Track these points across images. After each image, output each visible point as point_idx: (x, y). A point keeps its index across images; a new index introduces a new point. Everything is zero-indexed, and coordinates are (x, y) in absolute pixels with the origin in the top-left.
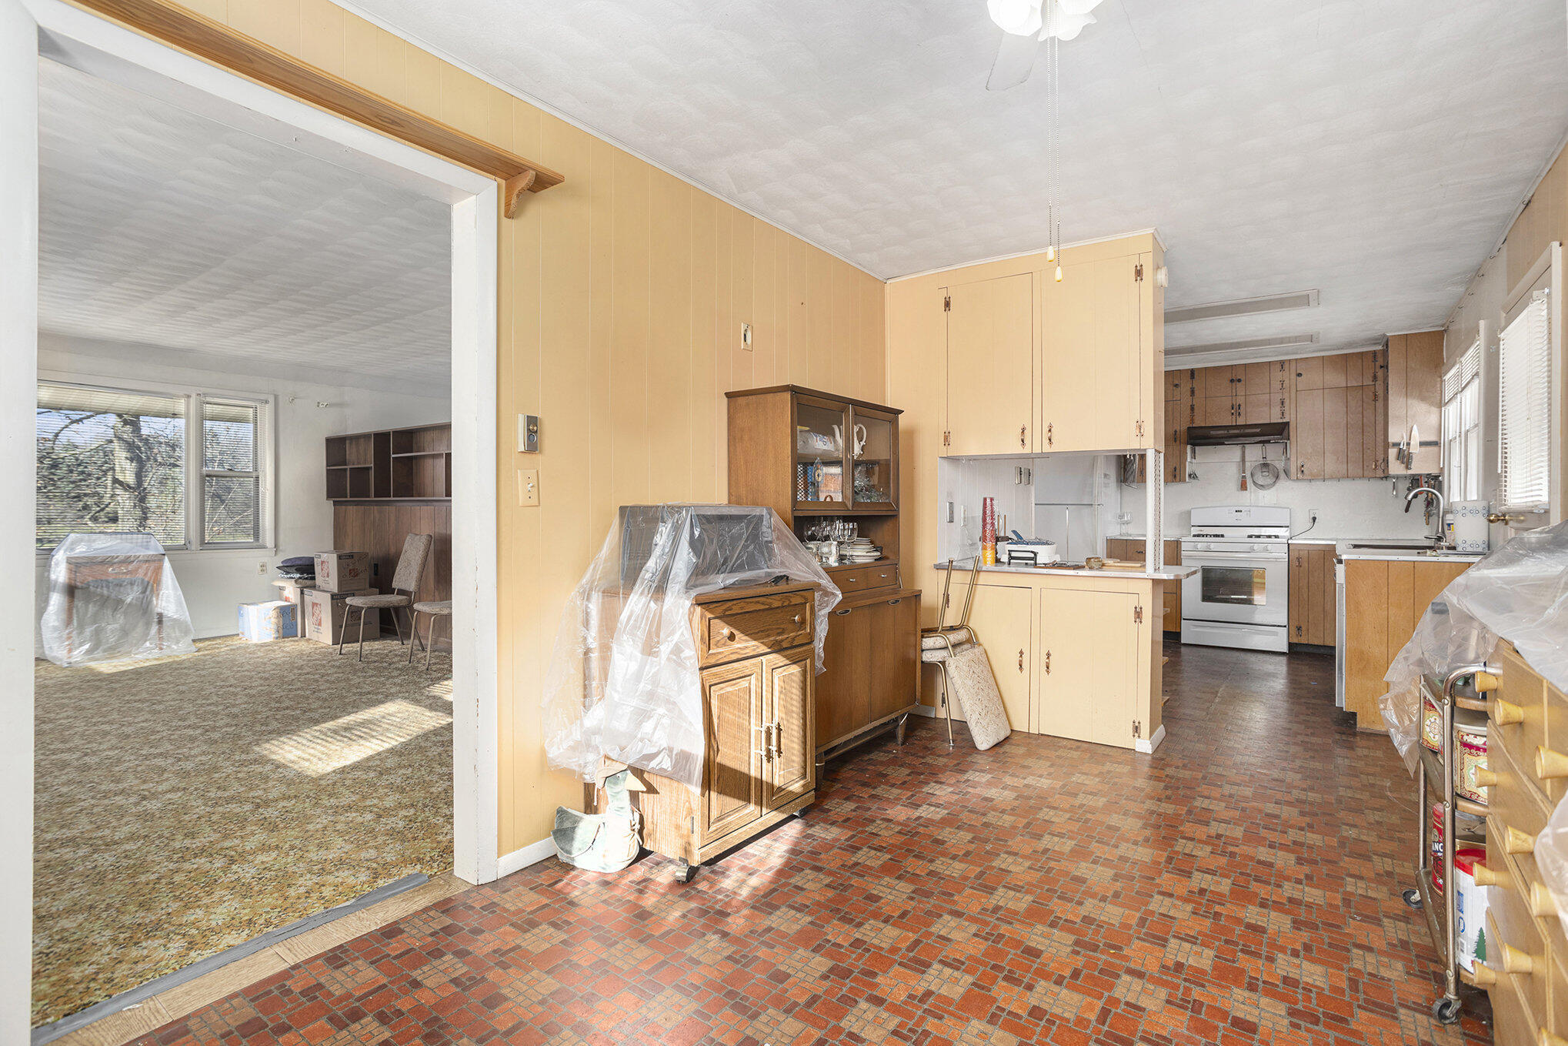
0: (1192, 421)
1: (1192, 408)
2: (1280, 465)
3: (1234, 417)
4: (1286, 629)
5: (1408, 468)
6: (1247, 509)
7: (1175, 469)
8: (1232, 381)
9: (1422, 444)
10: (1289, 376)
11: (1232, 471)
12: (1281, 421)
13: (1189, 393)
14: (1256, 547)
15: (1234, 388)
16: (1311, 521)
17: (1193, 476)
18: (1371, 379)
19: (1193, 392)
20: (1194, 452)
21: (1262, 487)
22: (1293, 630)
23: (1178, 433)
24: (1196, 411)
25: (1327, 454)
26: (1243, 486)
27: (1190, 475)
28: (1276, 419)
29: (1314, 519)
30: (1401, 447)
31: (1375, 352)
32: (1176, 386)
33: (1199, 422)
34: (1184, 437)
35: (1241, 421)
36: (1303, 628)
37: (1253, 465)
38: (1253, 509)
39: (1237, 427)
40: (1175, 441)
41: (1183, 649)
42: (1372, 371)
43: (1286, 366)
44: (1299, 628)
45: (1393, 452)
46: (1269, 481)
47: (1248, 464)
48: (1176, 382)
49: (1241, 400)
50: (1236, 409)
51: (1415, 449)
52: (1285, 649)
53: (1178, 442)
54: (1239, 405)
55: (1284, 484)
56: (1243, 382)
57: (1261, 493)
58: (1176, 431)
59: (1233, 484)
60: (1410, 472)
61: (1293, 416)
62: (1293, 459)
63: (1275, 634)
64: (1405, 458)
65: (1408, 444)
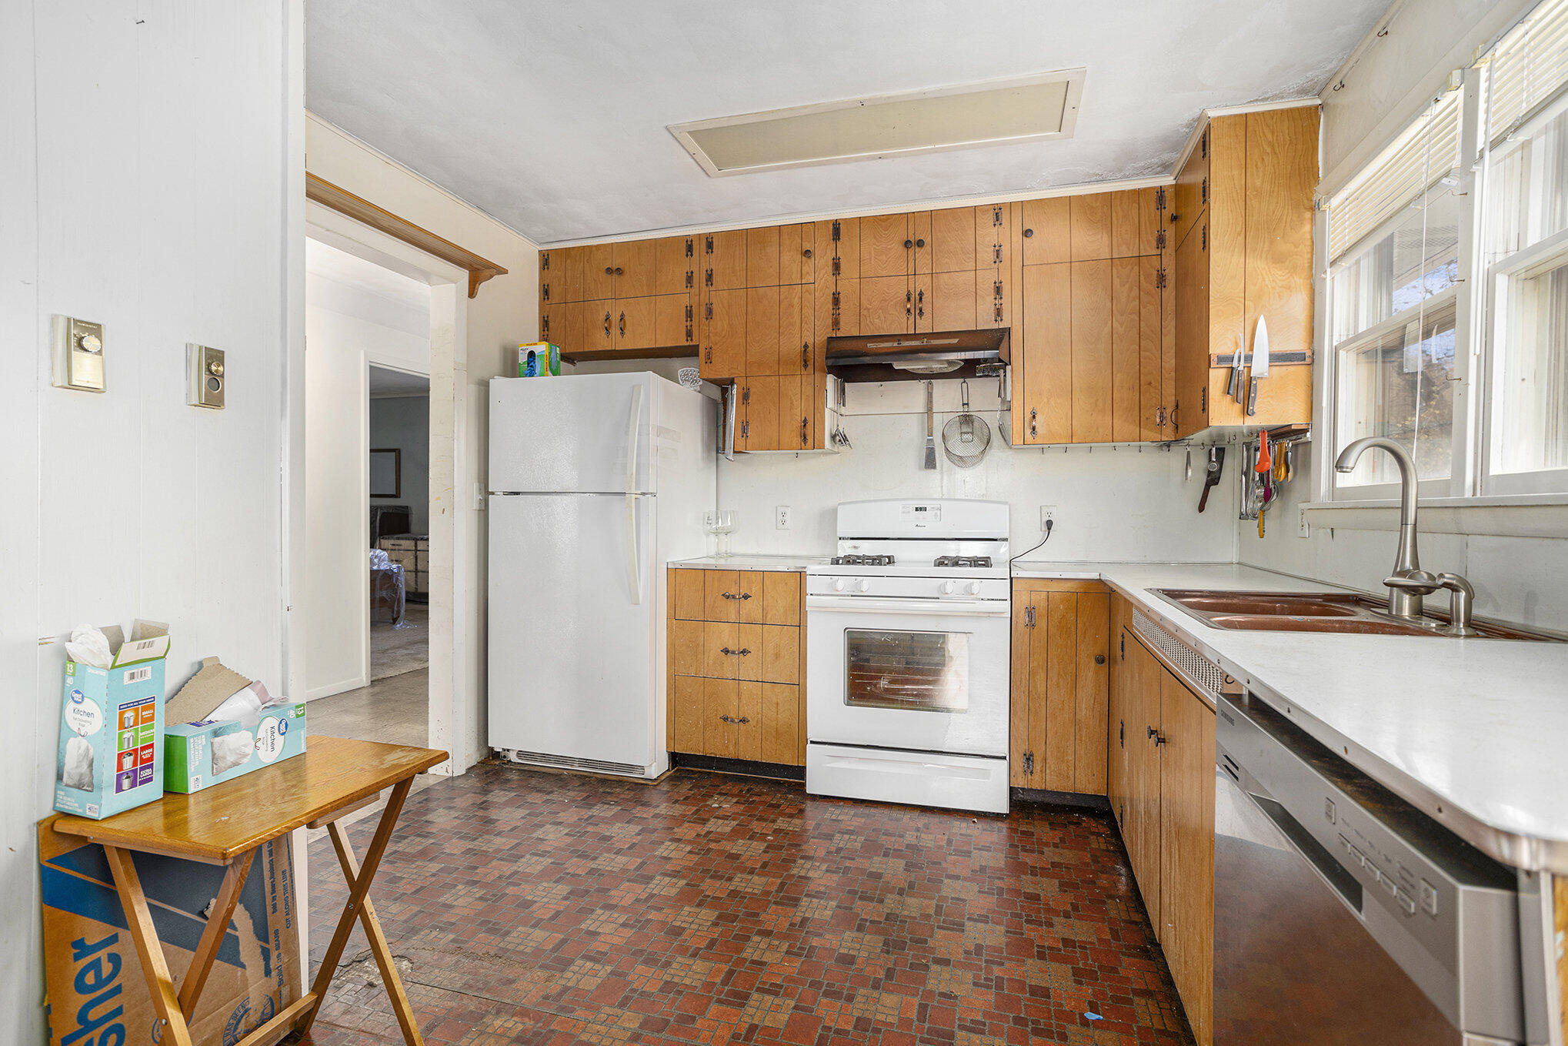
0: (836, 324)
1: (836, 301)
2: (992, 420)
3: (912, 318)
4: (1005, 763)
5: (1246, 411)
6: (936, 504)
7: (805, 422)
8: (907, 244)
9: (1277, 358)
10: (1009, 236)
11: (911, 431)
12: (995, 326)
13: (830, 269)
14: (950, 586)
15: (911, 258)
16: (1045, 528)
17: (840, 439)
18: (1154, 243)
19: (837, 266)
20: (842, 392)
21: (961, 461)
22: (1019, 763)
23: (810, 348)
24: (842, 305)
25: (1076, 395)
26: (930, 462)
27: (833, 437)
28: (987, 323)
29: (1049, 524)
30: (1235, 364)
31: (1160, 192)
32: (807, 253)
33: (848, 329)
34: (820, 359)
35: (924, 326)
36: (1038, 758)
37: (947, 418)
38: (945, 504)
39: (915, 336)
40: (806, 366)
41: (809, 806)
42: (1156, 227)
43: (1005, 216)
44: (1029, 758)
45: (1217, 377)
46: (974, 449)
47: (937, 418)
48: (807, 246)
49: (923, 283)
50: (915, 303)
51: (1260, 366)
52: (1003, 808)
53: (810, 367)
54: (921, 294)
55: (998, 453)
56: (927, 248)
57: (961, 474)
58: (806, 346)
59: (914, 456)
60: (1252, 422)
61: (1017, 317)
62: (1017, 406)
63: (985, 773)
64: (1243, 390)
65: (1249, 358)
